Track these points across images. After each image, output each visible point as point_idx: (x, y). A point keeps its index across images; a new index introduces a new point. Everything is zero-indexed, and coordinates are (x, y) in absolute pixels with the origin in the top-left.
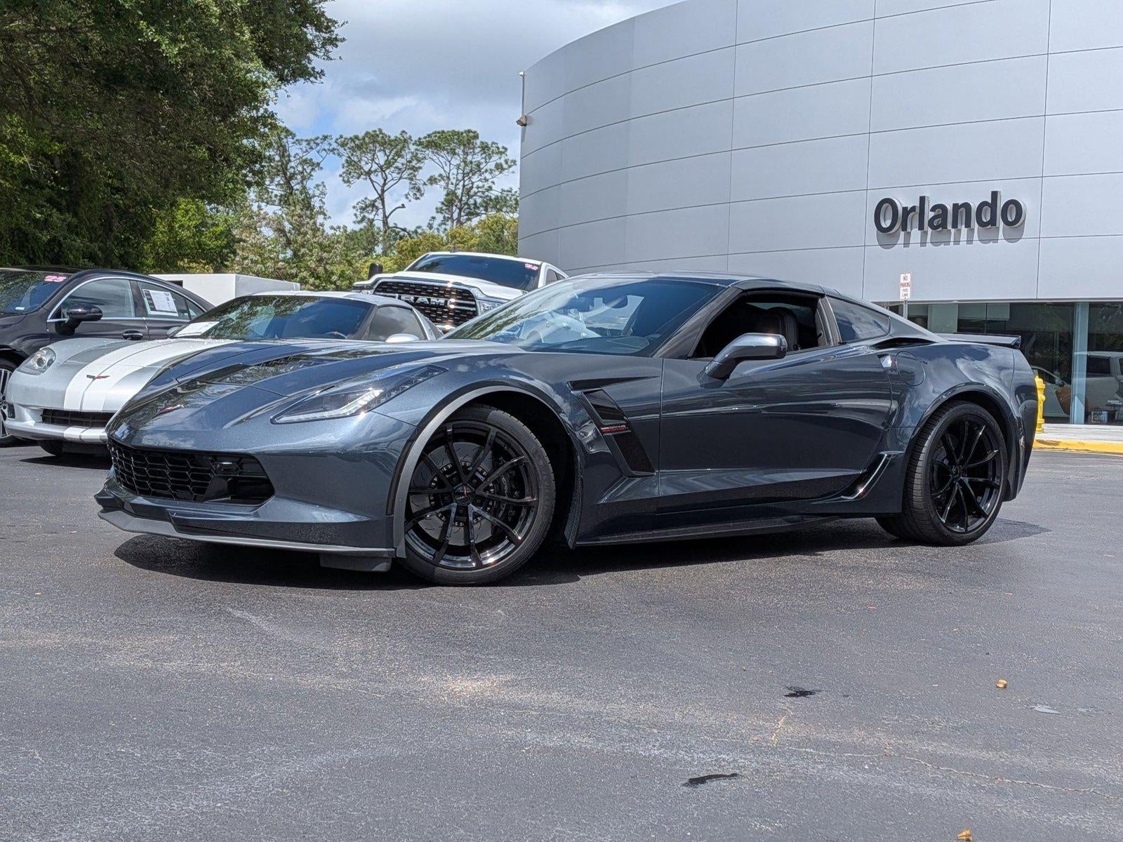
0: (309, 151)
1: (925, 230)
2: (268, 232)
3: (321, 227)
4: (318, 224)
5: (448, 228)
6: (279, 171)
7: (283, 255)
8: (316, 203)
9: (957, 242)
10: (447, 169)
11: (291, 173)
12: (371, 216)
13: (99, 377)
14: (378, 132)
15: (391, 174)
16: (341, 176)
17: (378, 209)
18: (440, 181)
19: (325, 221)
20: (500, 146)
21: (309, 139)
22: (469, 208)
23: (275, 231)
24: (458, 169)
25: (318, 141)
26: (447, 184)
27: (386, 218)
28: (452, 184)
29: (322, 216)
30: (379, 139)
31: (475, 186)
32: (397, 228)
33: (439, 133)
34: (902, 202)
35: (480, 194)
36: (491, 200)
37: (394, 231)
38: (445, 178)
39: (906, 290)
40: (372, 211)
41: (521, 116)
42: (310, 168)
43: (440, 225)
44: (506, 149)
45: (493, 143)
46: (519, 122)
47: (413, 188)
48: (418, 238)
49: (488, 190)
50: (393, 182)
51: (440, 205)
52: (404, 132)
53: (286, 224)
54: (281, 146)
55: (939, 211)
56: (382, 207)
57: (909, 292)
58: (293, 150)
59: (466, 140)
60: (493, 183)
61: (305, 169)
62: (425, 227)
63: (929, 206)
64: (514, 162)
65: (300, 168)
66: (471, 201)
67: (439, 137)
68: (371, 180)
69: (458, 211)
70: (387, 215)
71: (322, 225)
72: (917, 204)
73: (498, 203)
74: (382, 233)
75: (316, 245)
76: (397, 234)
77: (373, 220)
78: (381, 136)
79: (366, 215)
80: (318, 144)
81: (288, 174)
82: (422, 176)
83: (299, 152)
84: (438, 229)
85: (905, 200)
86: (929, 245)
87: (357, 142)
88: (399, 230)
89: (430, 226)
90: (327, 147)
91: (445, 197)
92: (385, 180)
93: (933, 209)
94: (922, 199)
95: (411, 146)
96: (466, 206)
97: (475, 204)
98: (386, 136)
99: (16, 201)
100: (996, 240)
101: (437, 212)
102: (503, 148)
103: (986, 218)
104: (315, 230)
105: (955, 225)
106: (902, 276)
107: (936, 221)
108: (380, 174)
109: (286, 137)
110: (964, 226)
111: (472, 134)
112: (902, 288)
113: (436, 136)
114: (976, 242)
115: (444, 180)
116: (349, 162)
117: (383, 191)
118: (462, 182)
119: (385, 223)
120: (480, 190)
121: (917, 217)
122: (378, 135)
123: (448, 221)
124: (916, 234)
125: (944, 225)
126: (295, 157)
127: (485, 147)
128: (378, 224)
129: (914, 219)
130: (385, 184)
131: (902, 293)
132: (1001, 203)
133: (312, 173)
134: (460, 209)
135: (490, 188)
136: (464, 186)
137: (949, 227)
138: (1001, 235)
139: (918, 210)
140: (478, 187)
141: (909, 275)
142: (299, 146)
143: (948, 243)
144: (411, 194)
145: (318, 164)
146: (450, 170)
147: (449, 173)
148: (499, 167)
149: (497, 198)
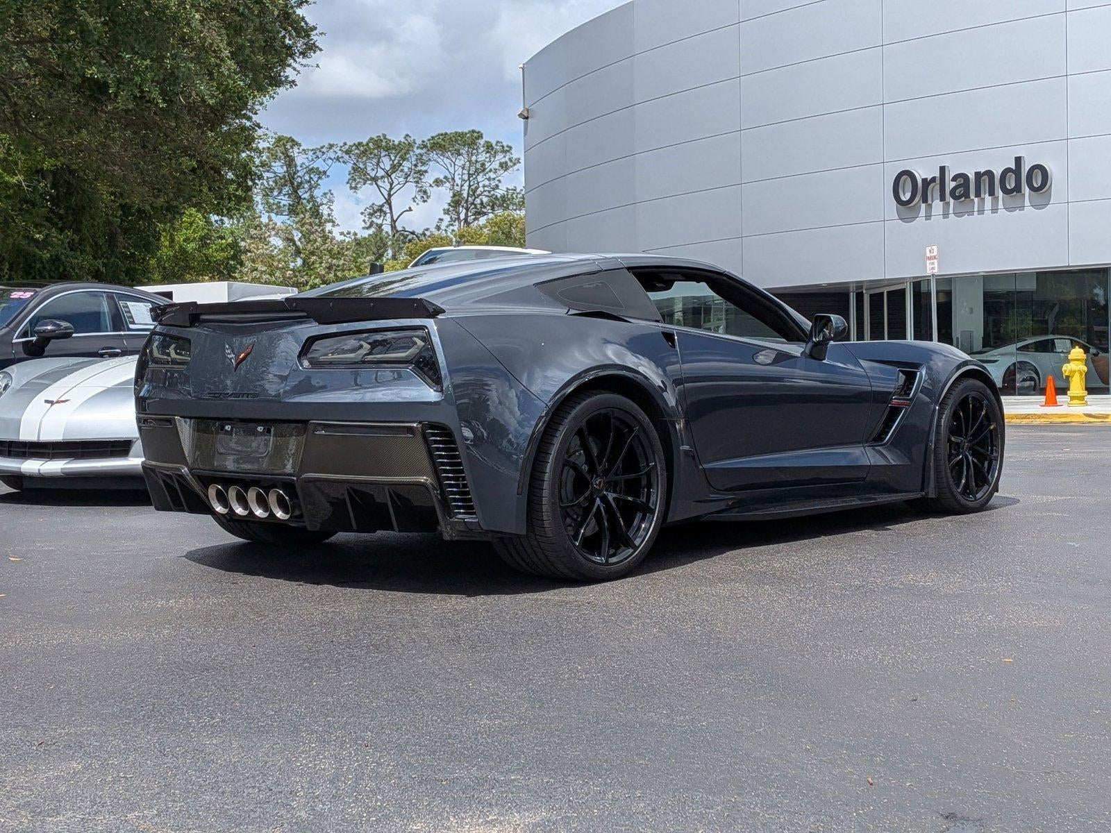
0: (315, 160)
1: (947, 200)
2: (277, 242)
3: (330, 235)
4: (327, 231)
5: (456, 228)
6: (286, 181)
7: (293, 264)
8: (324, 210)
9: (981, 212)
10: (452, 170)
11: (298, 183)
12: (379, 222)
13: (58, 402)
14: (382, 138)
15: (397, 178)
16: (348, 183)
17: (385, 213)
18: (445, 183)
19: (333, 228)
20: (505, 144)
21: (314, 148)
22: (476, 208)
23: (284, 240)
24: (463, 168)
25: (324, 150)
26: (453, 185)
27: (394, 221)
28: (457, 185)
29: (331, 224)
30: (384, 144)
31: (481, 185)
32: (406, 231)
33: (442, 135)
34: (921, 173)
35: (486, 193)
36: (496, 198)
37: (402, 235)
38: (450, 180)
39: (933, 263)
40: (380, 216)
41: (522, 109)
42: (317, 176)
43: (447, 227)
44: (511, 148)
45: (498, 142)
46: (521, 115)
47: (420, 191)
48: (427, 240)
49: (494, 189)
50: (399, 186)
51: (446, 207)
52: (407, 135)
53: (295, 233)
54: (288, 156)
55: (961, 181)
56: (389, 211)
57: (936, 265)
58: (300, 160)
59: (470, 140)
60: (499, 181)
61: (312, 178)
62: (433, 229)
63: (949, 175)
64: (518, 160)
65: (307, 177)
66: (478, 201)
67: (443, 139)
68: (378, 186)
69: (464, 211)
70: (395, 219)
71: (330, 232)
72: (938, 175)
73: (504, 202)
74: (391, 237)
75: (326, 252)
76: (406, 237)
77: (382, 225)
78: (384, 141)
79: (374, 219)
80: (324, 153)
81: (296, 184)
82: (428, 179)
83: (306, 161)
84: (445, 230)
85: (923, 172)
86: (952, 216)
87: (362, 148)
88: (407, 233)
89: (438, 228)
90: (333, 156)
91: (451, 199)
92: (391, 185)
93: (954, 179)
94: (942, 169)
95: (415, 149)
96: (473, 206)
97: (482, 203)
98: (390, 141)
99: (14, 221)
100: (1022, 208)
101: (445, 213)
102: (508, 146)
103: (1011, 185)
104: (325, 238)
105: (978, 194)
106: (928, 249)
107: (958, 191)
108: (386, 179)
109: (292, 147)
110: (987, 195)
111: (475, 134)
112: (928, 262)
113: (439, 138)
114: (1002, 211)
115: (448, 181)
116: (356, 169)
117: (390, 195)
118: (468, 182)
119: (393, 227)
120: (486, 189)
121: (938, 187)
122: (381, 140)
123: (455, 221)
124: (937, 205)
125: (967, 195)
126: (301, 166)
127: (489, 147)
128: (387, 228)
129: (935, 189)
130: (391, 189)
131: (929, 266)
132: (1026, 168)
133: (320, 182)
134: (467, 209)
135: (497, 187)
136: (470, 186)
137: (972, 196)
138: (1027, 202)
139: (938, 181)
140: (484, 186)
141: (935, 248)
142: (305, 156)
143: (971, 213)
144: (419, 197)
145: (325, 172)
146: (455, 171)
147: (454, 175)
148: (504, 166)
149: (503, 197)
